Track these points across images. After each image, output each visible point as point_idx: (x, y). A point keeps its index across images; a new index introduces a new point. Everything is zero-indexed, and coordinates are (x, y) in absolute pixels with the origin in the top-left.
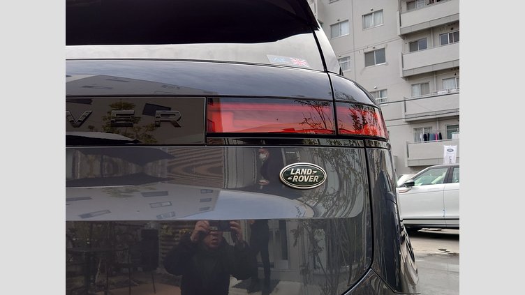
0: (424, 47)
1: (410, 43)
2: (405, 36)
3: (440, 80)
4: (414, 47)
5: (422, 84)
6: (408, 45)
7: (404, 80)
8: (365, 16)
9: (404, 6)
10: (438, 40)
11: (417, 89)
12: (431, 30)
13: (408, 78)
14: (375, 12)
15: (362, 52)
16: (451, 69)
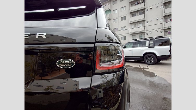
0: (135, 16)
2: (131, 13)
3: (138, 24)
4: (133, 16)
5: (134, 25)
6: (131, 15)
8: (121, 8)
9: (131, 5)
10: (139, 13)
11: (133, 27)
12: (137, 11)
13: (131, 23)
14: (124, 7)
15: (120, 17)
16: (141, 21)
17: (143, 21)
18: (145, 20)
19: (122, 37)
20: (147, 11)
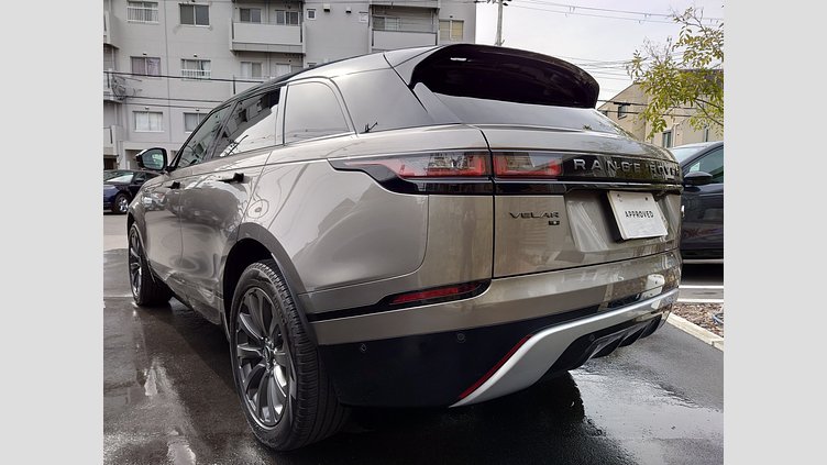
0: (258, 20)
1: (241, 10)
3: (274, 63)
4: (245, 16)
5: (253, 64)
6: (238, 10)
7: (232, 55)
10: (274, 17)
11: (247, 69)
12: (266, 2)
13: (236, 52)
16: (286, 54)
17: (294, 54)
18: (302, 56)
19: (185, 114)
20: (311, 15)
